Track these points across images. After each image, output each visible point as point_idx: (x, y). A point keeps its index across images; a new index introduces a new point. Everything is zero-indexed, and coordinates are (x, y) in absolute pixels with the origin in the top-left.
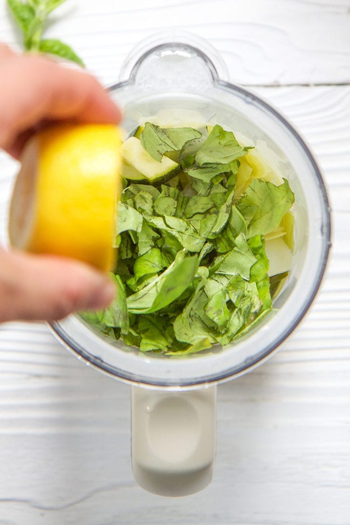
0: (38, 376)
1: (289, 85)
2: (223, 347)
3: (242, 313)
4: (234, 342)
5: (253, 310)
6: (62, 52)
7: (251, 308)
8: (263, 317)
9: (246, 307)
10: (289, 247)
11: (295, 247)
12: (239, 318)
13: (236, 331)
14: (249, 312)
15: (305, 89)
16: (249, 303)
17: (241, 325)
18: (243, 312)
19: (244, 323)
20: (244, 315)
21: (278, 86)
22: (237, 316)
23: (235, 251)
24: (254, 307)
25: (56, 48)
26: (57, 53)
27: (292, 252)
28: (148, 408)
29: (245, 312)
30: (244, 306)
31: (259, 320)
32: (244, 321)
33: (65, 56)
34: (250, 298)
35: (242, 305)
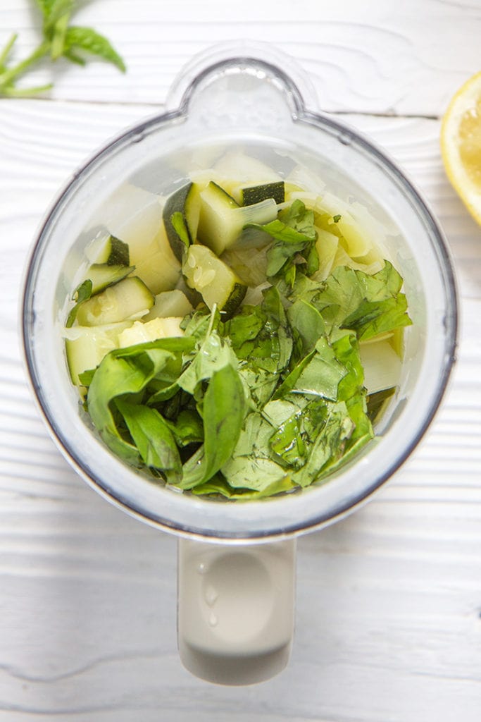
0: (32, 496)
1: (410, 116)
2: (304, 489)
3: (328, 442)
4: (320, 481)
5: (342, 437)
6: (96, 47)
7: (340, 434)
8: (359, 447)
9: (333, 433)
10: (397, 354)
11: (405, 354)
12: (324, 449)
13: (320, 466)
14: (338, 439)
15: (432, 122)
16: (337, 428)
17: (327, 457)
18: (329, 440)
19: (332, 455)
20: (331, 445)
21: (395, 116)
22: (321, 445)
23: (317, 359)
24: (344, 432)
25: (87, 41)
26: (88, 47)
27: (401, 360)
28: (202, 566)
29: (332, 439)
30: (330, 432)
31: (355, 451)
32: (332, 453)
33: (99, 52)
34: (338, 422)
35: (327, 432)
